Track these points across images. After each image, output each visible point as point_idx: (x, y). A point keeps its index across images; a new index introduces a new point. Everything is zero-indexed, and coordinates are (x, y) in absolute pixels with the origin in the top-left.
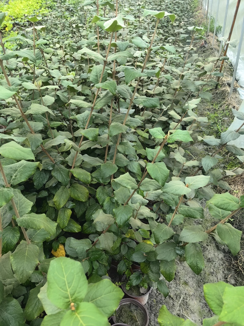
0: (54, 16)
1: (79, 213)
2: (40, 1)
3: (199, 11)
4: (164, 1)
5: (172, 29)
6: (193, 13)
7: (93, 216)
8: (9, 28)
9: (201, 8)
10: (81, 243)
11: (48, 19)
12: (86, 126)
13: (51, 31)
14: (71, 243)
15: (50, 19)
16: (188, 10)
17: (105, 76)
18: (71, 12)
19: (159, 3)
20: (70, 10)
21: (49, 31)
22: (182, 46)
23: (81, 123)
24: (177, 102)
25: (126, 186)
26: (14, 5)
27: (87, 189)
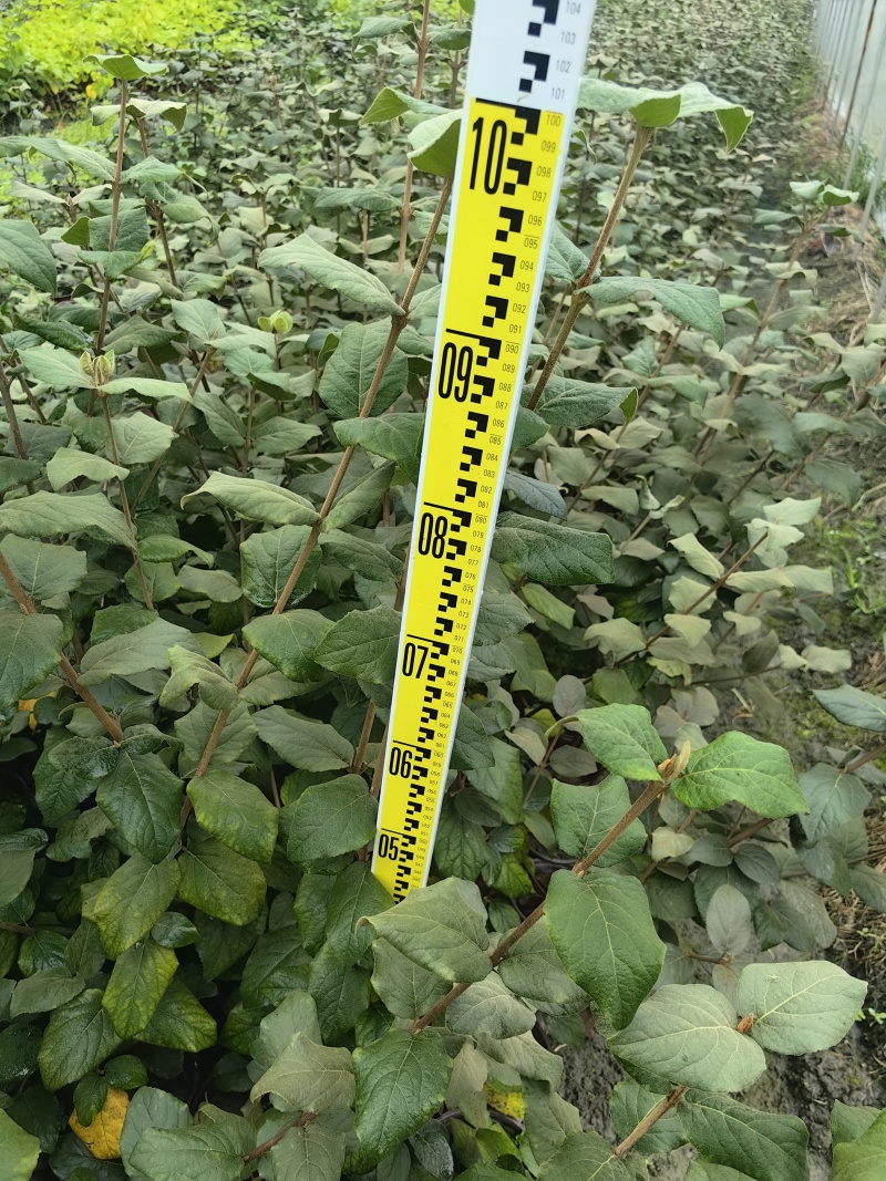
0: (270, 67)
1: (216, 961)
2: (230, 4)
3: (815, 117)
4: (691, 64)
5: (708, 171)
6: (790, 119)
7: (264, 1024)
8: (97, 90)
9: (819, 106)
10: (189, 1151)
11: (246, 73)
12: (280, 593)
13: (252, 120)
14: (143, 1147)
15: (250, 76)
16: (775, 107)
17: (396, 382)
18: (336, 58)
19: (673, 69)
20: (335, 49)
21: (242, 121)
22: (744, 241)
23: (260, 580)
24: (706, 484)
25: (431, 965)
26: (130, 6)
27: (259, 870)
